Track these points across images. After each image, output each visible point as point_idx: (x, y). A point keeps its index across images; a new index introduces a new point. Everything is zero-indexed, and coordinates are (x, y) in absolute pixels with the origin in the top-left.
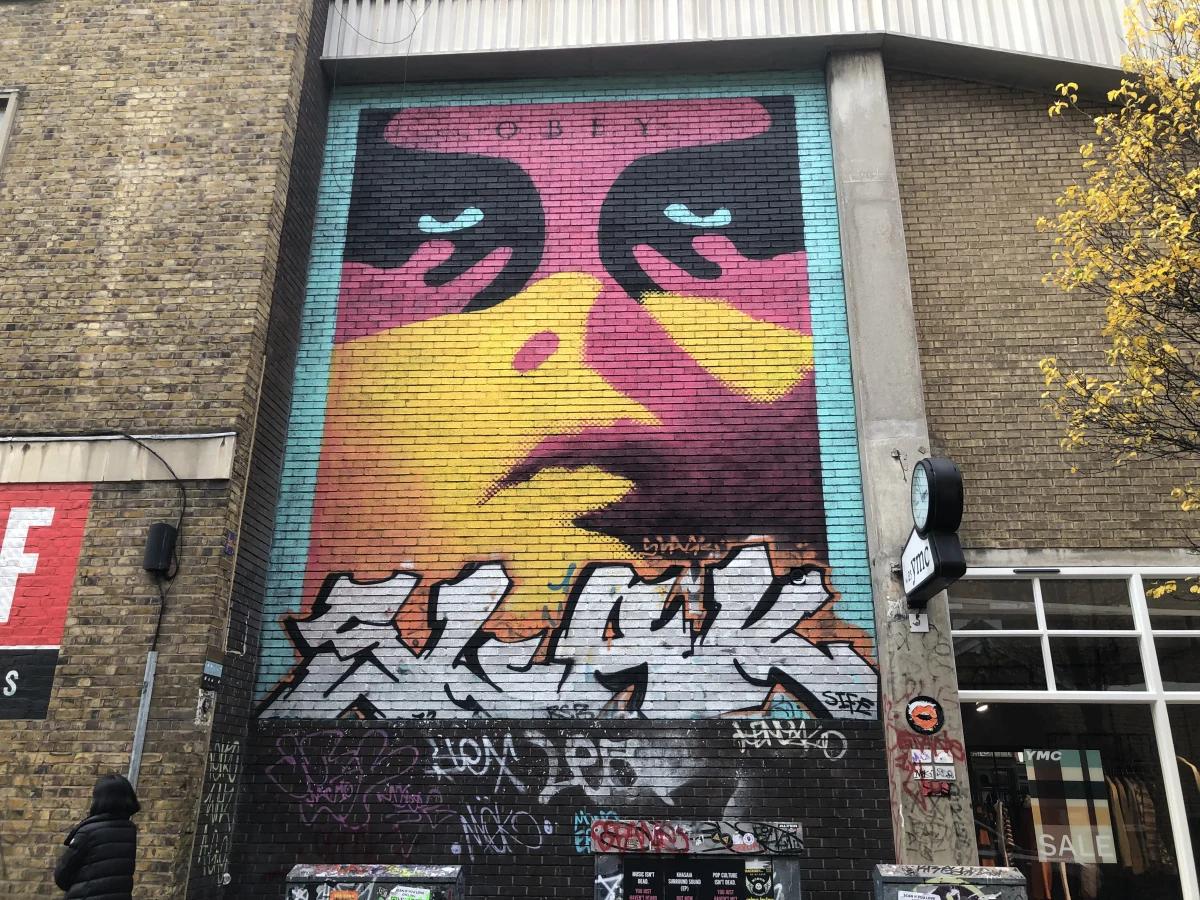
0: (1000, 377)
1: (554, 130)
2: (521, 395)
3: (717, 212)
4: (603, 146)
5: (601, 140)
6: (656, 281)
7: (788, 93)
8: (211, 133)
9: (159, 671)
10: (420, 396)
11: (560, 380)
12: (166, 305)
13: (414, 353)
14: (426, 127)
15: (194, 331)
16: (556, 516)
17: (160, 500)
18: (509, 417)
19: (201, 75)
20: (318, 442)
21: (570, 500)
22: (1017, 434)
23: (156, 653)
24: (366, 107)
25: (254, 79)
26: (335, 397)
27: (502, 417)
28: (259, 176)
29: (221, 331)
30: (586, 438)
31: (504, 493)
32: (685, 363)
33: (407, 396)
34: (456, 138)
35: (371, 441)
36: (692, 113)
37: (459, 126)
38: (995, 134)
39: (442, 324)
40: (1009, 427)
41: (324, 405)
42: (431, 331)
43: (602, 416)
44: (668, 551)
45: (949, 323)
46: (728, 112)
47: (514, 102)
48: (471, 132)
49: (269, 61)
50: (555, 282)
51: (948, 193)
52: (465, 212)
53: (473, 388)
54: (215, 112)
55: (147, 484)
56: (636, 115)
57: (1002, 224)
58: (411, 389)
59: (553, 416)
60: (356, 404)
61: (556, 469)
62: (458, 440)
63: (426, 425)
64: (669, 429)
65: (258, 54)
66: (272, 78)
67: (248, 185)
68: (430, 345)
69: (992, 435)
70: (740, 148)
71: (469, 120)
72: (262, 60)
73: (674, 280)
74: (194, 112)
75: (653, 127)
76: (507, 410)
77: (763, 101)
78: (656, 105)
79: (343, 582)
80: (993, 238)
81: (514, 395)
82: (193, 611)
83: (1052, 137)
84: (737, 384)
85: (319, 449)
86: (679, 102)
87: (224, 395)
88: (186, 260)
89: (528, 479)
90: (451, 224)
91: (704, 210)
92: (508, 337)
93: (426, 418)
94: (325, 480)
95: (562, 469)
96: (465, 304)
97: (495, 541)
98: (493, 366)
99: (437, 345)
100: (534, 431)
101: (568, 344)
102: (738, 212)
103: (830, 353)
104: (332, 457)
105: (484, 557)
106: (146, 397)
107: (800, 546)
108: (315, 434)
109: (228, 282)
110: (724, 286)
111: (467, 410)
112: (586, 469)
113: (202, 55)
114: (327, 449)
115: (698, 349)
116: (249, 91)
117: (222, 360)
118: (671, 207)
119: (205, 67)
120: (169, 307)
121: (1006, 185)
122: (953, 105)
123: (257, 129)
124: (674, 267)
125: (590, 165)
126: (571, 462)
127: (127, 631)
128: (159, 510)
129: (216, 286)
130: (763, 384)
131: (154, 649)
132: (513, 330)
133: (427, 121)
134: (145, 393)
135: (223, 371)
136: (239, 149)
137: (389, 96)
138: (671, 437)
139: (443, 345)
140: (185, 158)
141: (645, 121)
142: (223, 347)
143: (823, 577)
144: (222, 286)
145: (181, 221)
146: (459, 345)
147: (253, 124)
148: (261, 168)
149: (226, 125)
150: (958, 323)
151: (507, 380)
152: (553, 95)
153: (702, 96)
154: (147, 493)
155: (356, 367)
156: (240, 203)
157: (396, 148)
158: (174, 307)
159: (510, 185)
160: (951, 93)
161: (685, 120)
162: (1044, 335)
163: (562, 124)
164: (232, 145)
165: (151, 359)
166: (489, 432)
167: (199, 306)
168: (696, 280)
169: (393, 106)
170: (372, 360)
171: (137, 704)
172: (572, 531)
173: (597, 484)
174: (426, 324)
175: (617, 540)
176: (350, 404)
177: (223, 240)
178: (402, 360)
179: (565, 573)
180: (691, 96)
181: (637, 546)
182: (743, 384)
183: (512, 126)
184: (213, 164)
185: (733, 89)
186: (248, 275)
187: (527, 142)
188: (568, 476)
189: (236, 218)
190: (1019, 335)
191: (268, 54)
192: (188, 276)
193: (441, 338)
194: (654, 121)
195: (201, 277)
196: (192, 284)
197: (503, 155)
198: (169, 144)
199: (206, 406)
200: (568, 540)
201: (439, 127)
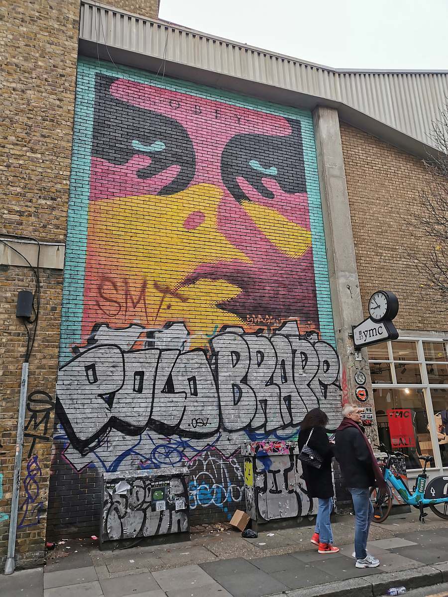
0: (377, 259)
1: (198, 110)
2: (188, 241)
3: (271, 168)
4: (221, 125)
5: (220, 121)
6: (247, 195)
7: (298, 119)
8: (31, 65)
9: (30, 373)
10: (138, 235)
11: (206, 236)
12: (12, 163)
13: (133, 212)
14: (132, 92)
15: (32, 182)
16: (208, 302)
17: (21, 277)
18: (183, 251)
19: (21, 28)
20: (84, 253)
21: (214, 295)
22: (382, 283)
23: (28, 363)
24: (99, 72)
25: (55, 40)
26: (92, 230)
27: (179, 251)
28: (64, 99)
29: (49, 185)
30: (219, 266)
31: (183, 289)
32: (261, 236)
33: (131, 234)
34: (149, 102)
35: (114, 256)
36: (259, 118)
37: (150, 96)
38: (373, 157)
39: (147, 199)
40: (380, 279)
41: (86, 233)
42: (142, 202)
43: (226, 256)
44: (257, 322)
45: (359, 234)
46: (274, 122)
47: (177, 90)
48: (157, 101)
49: (63, 32)
50: (202, 187)
51: (358, 178)
52: (156, 143)
53: (164, 235)
54: (33, 53)
55: (12, 268)
56: (235, 113)
57: (376, 196)
58: (133, 231)
59: (204, 254)
60: (104, 235)
61: (207, 279)
62: (159, 260)
63: (142, 251)
64: (256, 266)
65: (56, 26)
66: (66, 43)
67: (58, 102)
68: (142, 210)
69: (374, 282)
70: (280, 140)
71: (155, 94)
72: (59, 30)
73: (255, 196)
74: (18, 50)
75: (243, 120)
76: (182, 248)
77: (288, 120)
78: (244, 109)
79: (103, 328)
80: (374, 201)
81: (184, 241)
82: (48, 341)
83: (392, 163)
84: (283, 249)
85: (85, 257)
86: (253, 111)
87: (55, 222)
88: (23, 139)
89: (194, 283)
90: (149, 147)
91: (267, 166)
92: (181, 211)
93: (141, 247)
94: (90, 274)
95: (210, 280)
96: (159, 190)
97: (180, 312)
98: (174, 225)
99: (145, 210)
100: (195, 260)
101: (209, 219)
102: (280, 170)
103: (318, 240)
104: (93, 262)
105: (175, 320)
106: (4, 216)
107: (309, 322)
108: (82, 248)
109: (51, 157)
110: (276, 203)
111: (163, 245)
112: (220, 281)
113: (21, 16)
114: (90, 257)
115: (266, 230)
116: (53, 47)
117: (52, 201)
118: (252, 161)
119: (24, 24)
120: (14, 165)
121: (377, 179)
122: (359, 140)
123: (60, 71)
124: (254, 190)
125: (215, 132)
126: (213, 276)
127: (8, 351)
128: (20, 283)
129: (44, 158)
130: (293, 250)
131: (26, 361)
132: (182, 208)
133: (132, 89)
134: (4, 214)
135: (53, 208)
136: (50, 80)
137: (110, 69)
138: (257, 270)
139: (149, 210)
140: (16, 77)
141: (239, 117)
142: (52, 194)
143: (318, 336)
144: (47, 159)
145: (17, 114)
146: (156, 212)
147: (57, 67)
148: (64, 94)
149: (40, 63)
150: (362, 234)
151: (181, 233)
152: (197, 92)
153: (263, 111)
154: (12, 273)
155: (102, 215)
156: (53, 112)
157: (117, 99)
158: (18, 165)
159: (178, 134)
160: (358, 135)
161: (257, 121)
162: (391, 244)
163: (201, 108)
164: (45, 76)
165: (5, 194)
166: (174, 258)
167: (34, 168)
168: (264, 198)
169: (114, 75)
170: (111, 212)
171: (19, 392)
172: (215, 310)
173: (226, 288)
174: (139, 198)
175: (236, 316)
176: (101, 235)
177: (45, 132)
178: (128, 215)
179: (214, 329)
180: (258, 110)
181: (244, 318)
182: (285, 249)
183: (177, 103)
184: (34, 85)
185: (277, 111)
186: (63, 155)
187: (185, 114)
188: (212, 283)
189: (53, 121)
190: (383, 243)
191: (63, 28)
192: (25, 149)
193: (147, 207)
194: (243, 117)
195: (33, 151)
196: (28, 154)
197: (173, 117)
198: (4, 66)
199: (44, 227)
200: (214, 314)
201: (140, 94)
